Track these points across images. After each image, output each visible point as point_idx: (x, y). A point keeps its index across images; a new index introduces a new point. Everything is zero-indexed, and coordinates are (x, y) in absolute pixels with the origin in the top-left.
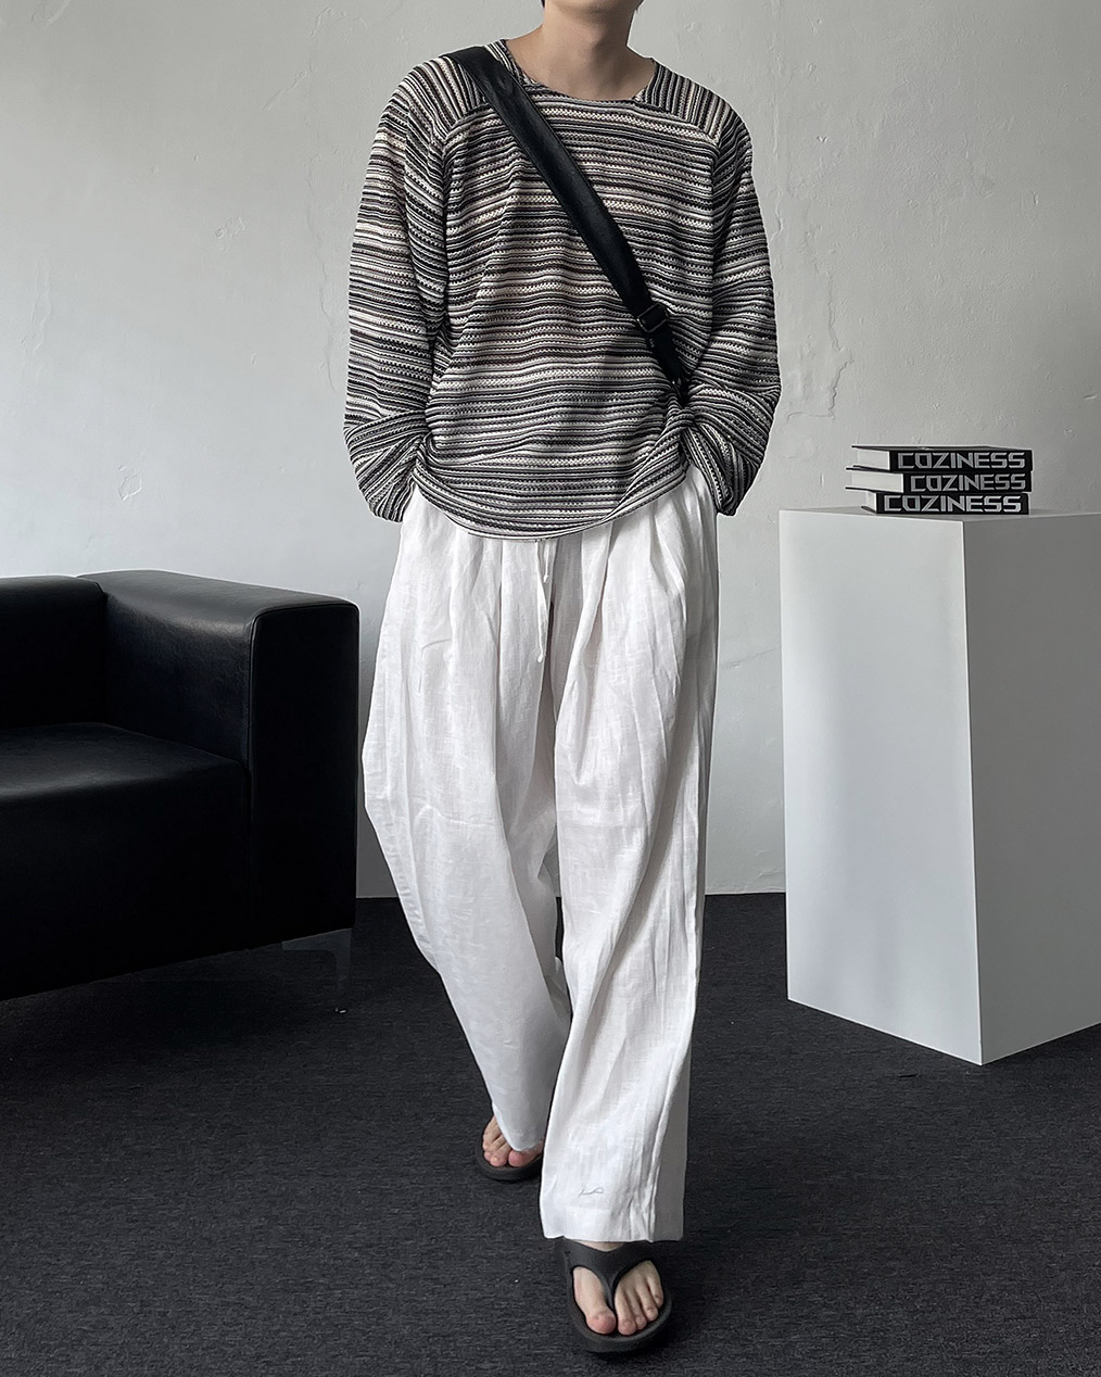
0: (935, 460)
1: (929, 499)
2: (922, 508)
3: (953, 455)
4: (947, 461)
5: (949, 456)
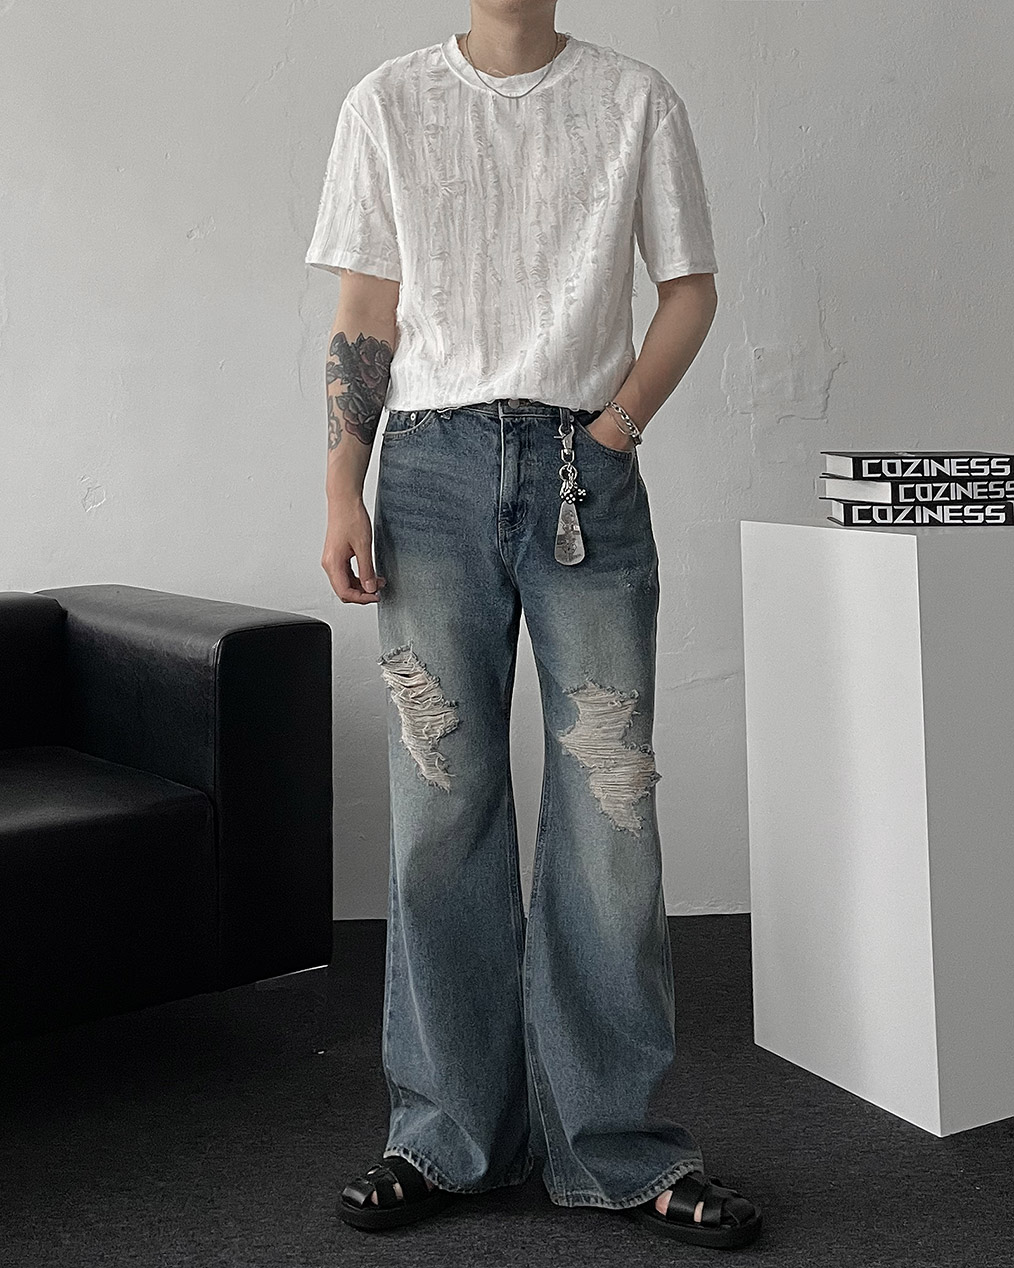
0: (905, 467)
1: (902, 510)
2: (894, 519)
3: (926, 461)
4: (920, 468)
5: (922, 462)
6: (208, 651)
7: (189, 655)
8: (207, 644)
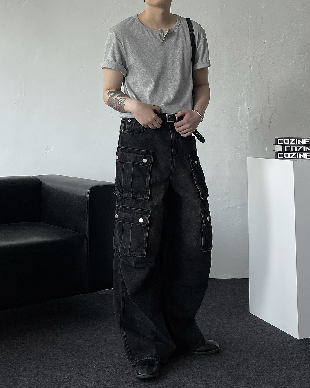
0: (290, 141)
3: (297, 140)
4: (295, 142)
6: (86, 193)
7: (79, 193)
8: (85, 191)
